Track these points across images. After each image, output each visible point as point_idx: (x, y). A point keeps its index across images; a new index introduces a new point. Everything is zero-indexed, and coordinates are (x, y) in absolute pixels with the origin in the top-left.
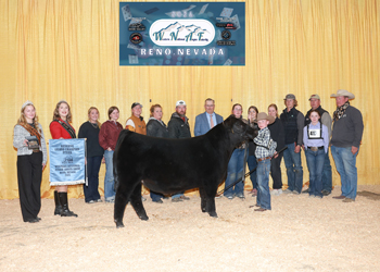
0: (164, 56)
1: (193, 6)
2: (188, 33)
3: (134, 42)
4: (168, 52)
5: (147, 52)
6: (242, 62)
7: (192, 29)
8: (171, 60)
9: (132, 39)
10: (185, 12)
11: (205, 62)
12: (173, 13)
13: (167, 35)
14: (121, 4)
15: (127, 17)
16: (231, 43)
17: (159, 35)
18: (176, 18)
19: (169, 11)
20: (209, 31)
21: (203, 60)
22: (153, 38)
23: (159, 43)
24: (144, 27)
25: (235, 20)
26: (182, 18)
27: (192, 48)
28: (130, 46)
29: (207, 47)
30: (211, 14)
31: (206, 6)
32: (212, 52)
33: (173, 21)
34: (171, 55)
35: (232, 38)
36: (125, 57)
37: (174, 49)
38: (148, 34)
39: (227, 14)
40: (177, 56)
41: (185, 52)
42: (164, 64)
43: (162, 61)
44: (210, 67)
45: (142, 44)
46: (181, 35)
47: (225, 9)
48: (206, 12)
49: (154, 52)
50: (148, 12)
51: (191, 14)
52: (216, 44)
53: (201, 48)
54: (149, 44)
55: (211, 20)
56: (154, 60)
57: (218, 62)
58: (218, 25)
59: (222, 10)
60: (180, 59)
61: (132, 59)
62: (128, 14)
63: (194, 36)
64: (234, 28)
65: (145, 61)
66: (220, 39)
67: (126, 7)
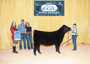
0: (45, 14)
2: (51, 8)
3: (37, 10)
4: (46, 13)
5: (41, 13)
6: (64, 15)
7: (52, 7)
8: (46, 14)
9: (37, 9)
10: (50, 3)
11: (55, 15)
12: (47, 3)
13: (45, 8)
15: (36, 4)
16: (61, 11)
17: (44, 8)
18: (48, 4)
19: (46, 3)
20: (56, 8)
21: (54, 14)
22: (42, 9)
23: (43, 10)
24: (40, 7)
25: (62, 5)
26: (49, 4)
28: (37, 11)
29: (55, 11)
30: (56, 4)
33: (47, 5)
34: (47, 13)
35: (61, 9)
36: (35, 14)
37: (47, 12)
38: (41, 8)
39: (60, 4)
41: (50, 13)
42: (45, 16)
43: (44, 15)
44: (56, 16)
45: (39, 11)
46: (49, 8)
47: (60, 2)
48: (55, 3)
49: (42, 13)
50: (41, 3)
51: (51, 4)
52: (57, 11)
53: (54, 12)
54: (41, 11)
56: (42, 15)
57: (58, 15)
58: (58, 6)
60: (49, 14)
61: (37, 14)
64: (62, 7)
65: (40, 15)
66: (58, 9)
67: (35, 2)
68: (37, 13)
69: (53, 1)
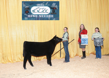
0: (35, 17)
1: (44, 3)
2: (42, 10)
4: (36, 16)
5: (30, 16)
6: (58, 19)
7: (44, 9)
8: (37, 18)
9: (26, 12)
10: (41, 4)
11: (47, 19)
12: (38, 5)
13: (36, 11)
14: (23, 2)
15: (24, 6)
17: (34, 11)
18: (39, 6)
19: (37, 4)
20: (49, 10)
21: (47, 18)
22: (32, 12)
23: (34, 13)
24: (29, 9)
25: (56, 6)
26: (41, 6)
27: (43, 15)
28: (25, 14)
29: (48, 15)
30: (49, 5)
31: (48, 2)
32: (50, 16)
33: (38, 7)
35: (55, 12)
36: (23, 18)
37: (38, 15)
38: (30, 11)
39: (54, 5)
40: (39, 17)
41: (41, 16)
42: (35, 20)
43: (34, 19)
45: (29, 14)
46: (40, 11)
47: (53, 3)
48: (48, 4)
49: (32, 16)
50: (30, 4)
51: (43, 5)
52: (51, 14)
53: (46, 15)
54: (31, 14)
55: (49, 6)
56: (32, 19)
57: (51, 19)
58: (51, 8)
59: (52, 4)
60: (40, 18)
61: (26, 18)
62: (24, 5)
63: (44, 11)
64: (56, 9)
65: (30, 19)
66: (52, 12)
67: (24, 3)
68: (26, 16)
69: (46, 2)
